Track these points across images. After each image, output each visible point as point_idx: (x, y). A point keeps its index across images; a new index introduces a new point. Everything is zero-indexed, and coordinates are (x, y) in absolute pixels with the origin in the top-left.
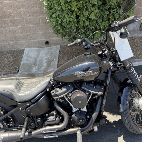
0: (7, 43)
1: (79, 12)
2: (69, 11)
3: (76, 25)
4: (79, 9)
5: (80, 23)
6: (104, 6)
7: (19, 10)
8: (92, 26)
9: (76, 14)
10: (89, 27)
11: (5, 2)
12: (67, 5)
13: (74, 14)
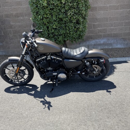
0: (16, 49)
1: (48, 25)
2: (43, 24)
3: (48, 32)
4: (48, 23)
5: (50, 31)
6: (62, 21)
7: (24, 29)
8: (56, 33)
9: (47, 26)
10: (55, 33)
11: (17, 24)
12: (41, 21)
13: (46, 26)
